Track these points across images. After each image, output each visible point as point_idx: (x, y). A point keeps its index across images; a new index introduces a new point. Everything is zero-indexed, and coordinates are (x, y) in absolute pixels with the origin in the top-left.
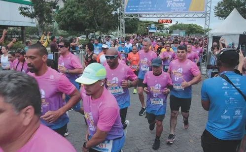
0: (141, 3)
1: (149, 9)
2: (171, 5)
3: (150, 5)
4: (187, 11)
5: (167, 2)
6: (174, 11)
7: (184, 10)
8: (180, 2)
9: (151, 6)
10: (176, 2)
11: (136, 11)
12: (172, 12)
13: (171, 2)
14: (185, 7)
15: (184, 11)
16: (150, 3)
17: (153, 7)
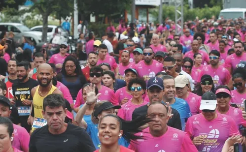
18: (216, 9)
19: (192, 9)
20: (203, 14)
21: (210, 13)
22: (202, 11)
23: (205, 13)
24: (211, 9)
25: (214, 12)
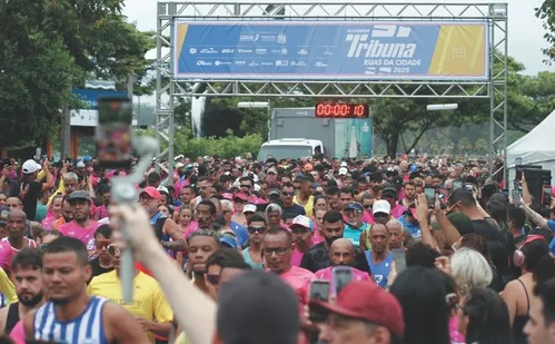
0: (243, 38)
1: (278, 63)
2: (364, 51)
3: (279, 46)
4: (425, 73)
5: (349, 38)
6: (377, 72)
7: (414, 70)
8: (395, 40)
9: (284, 51)
10: (383, 40)
11: (227, 69)
12: (369, 75)
13: (365, 38)
14: (415, 57)
15: (411, 73)
16: (282, 38)
17: (293, 55)
18: (252, 139)
19: (198, 140)
20: (222, 151)
21: (239, 149)
22: (220, 145)
23: (226, 150)
24: (241, 141)
25: (246, 147)
